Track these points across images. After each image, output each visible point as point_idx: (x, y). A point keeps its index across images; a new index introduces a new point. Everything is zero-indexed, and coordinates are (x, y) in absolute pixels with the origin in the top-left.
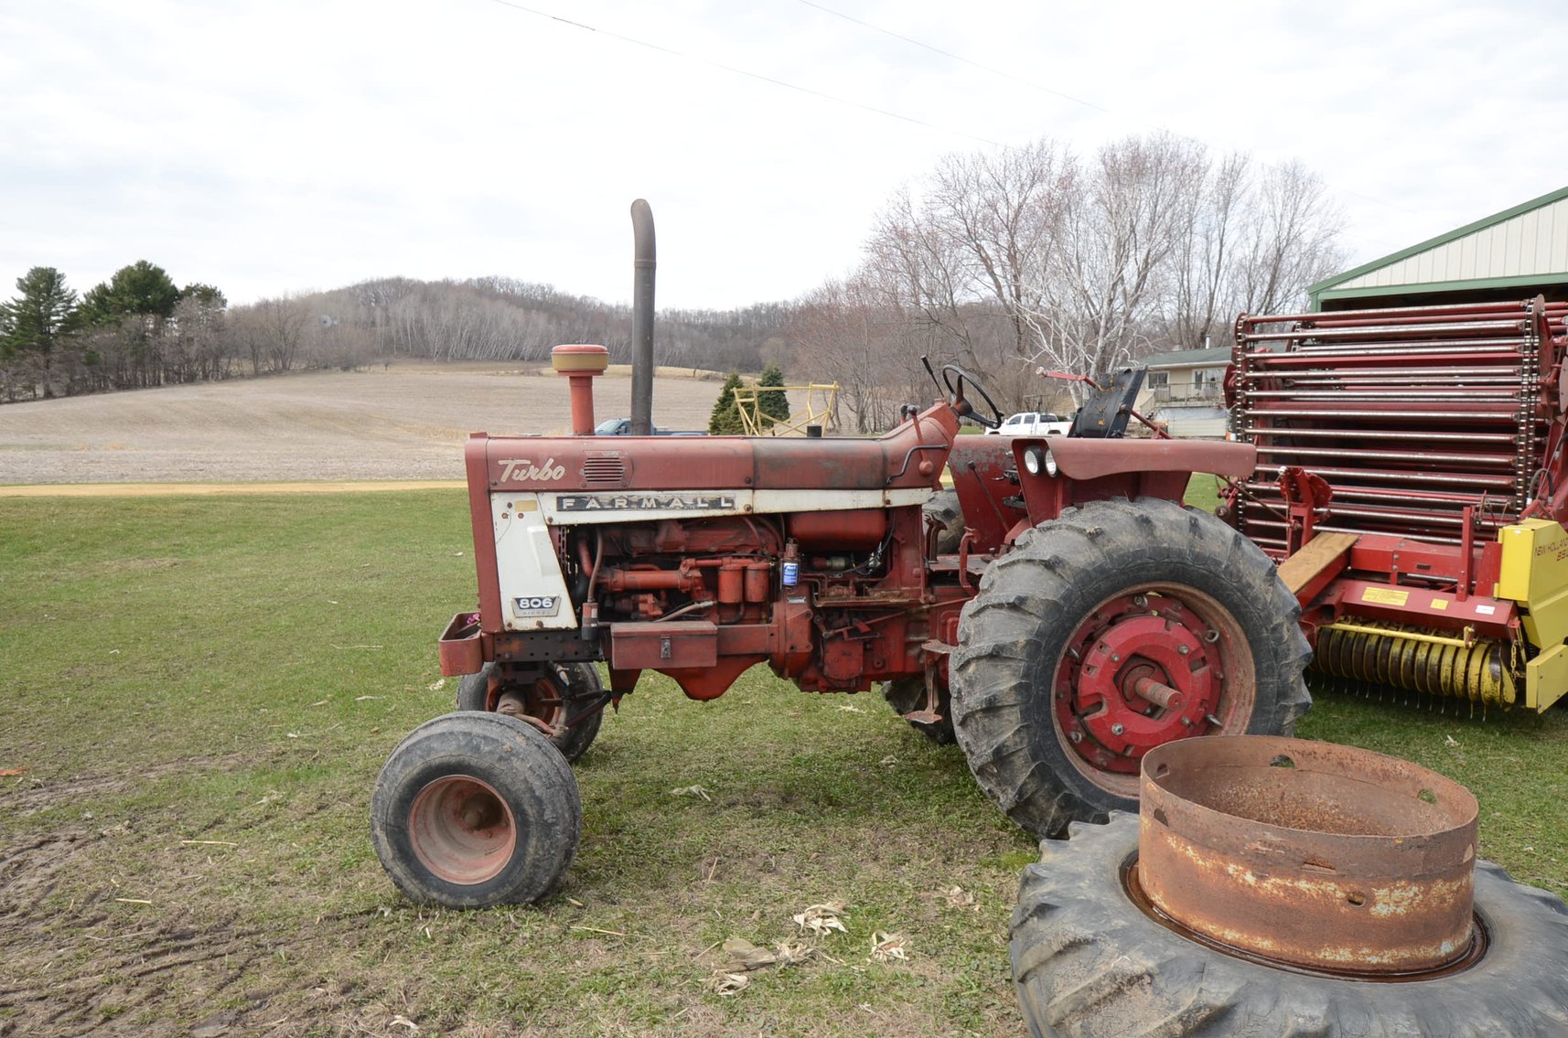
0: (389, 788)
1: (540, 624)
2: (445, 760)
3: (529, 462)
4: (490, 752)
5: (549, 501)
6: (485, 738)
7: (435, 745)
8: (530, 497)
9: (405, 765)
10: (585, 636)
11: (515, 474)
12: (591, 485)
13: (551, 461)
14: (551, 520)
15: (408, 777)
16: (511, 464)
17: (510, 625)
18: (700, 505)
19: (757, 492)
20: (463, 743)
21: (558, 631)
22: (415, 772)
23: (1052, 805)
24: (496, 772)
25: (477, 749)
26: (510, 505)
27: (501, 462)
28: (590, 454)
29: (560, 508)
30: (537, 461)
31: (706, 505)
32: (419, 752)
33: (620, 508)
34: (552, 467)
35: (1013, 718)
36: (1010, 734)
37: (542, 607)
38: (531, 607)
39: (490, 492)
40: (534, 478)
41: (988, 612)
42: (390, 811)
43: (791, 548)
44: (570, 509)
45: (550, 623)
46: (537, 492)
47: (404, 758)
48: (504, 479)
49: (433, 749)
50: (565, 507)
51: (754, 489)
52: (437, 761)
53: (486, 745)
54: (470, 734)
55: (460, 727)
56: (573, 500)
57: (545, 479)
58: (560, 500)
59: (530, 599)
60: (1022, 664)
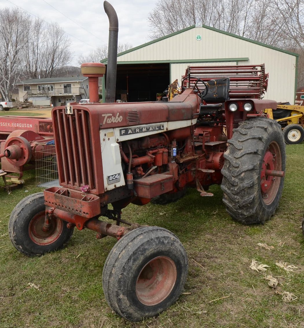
0: (128, 274)
1: (115, 186)
2: (152, 252)
3: (112, 115)
4: (168, 243)
5: (117, 131)
6: (164, 237)
7: (146, 247)
8: (111, 130)
9: (135, 260)
10: (130, 188)
11: (108, 120)
12: (130, 123)
13: (118, 114)
14: (118, 140)
15: (138, 266)
16: (106, 116)
17: (106, 189)
18: (157, 129)
19: (169, 122)
20: (157, 242)
21: (121, 187)
22: (140, 262)
23: (261, 212)
24: (171, 250)
25: (163, 243)
26: (105, 135)
27: (103, 115)
28: (129, 110)
29: (121, 135)
30: (114, 115)
31: (158, 129)
32: (140, 253)
33: (138, 133)
34: (119, 117)
35: (256, 188)
36: (256, 193)
37: (116, 178)
38: (113, 179)
39: (100, 129)
40: (114, 122)
41: (245, 156)
42: (129, 284)
43: (174, 143)
44: (124, 134)
45: (118, 185)
46: (113, 128)
47: (133, 258)
48: (104, 123)
49: (146, 249)
50: (122, 134)
51: (168, 121)
52: (149, 254)
53: (166, 240)
54: (159, 237)
55: (153, 236)
56: (124, 131)
57: (117, 122)
58: (121, 130)
59: (112, 176)
60: (258, 170)
